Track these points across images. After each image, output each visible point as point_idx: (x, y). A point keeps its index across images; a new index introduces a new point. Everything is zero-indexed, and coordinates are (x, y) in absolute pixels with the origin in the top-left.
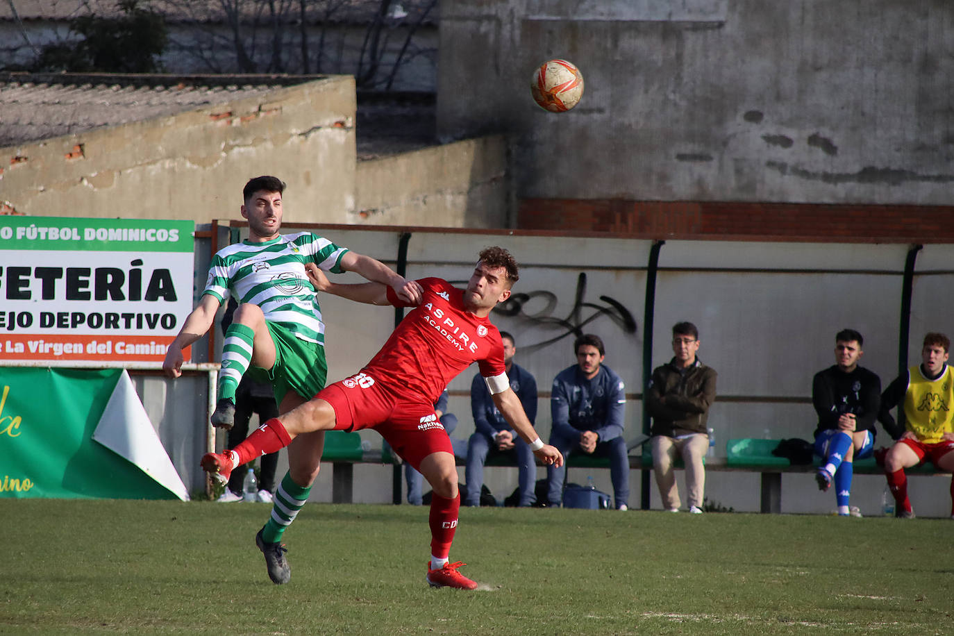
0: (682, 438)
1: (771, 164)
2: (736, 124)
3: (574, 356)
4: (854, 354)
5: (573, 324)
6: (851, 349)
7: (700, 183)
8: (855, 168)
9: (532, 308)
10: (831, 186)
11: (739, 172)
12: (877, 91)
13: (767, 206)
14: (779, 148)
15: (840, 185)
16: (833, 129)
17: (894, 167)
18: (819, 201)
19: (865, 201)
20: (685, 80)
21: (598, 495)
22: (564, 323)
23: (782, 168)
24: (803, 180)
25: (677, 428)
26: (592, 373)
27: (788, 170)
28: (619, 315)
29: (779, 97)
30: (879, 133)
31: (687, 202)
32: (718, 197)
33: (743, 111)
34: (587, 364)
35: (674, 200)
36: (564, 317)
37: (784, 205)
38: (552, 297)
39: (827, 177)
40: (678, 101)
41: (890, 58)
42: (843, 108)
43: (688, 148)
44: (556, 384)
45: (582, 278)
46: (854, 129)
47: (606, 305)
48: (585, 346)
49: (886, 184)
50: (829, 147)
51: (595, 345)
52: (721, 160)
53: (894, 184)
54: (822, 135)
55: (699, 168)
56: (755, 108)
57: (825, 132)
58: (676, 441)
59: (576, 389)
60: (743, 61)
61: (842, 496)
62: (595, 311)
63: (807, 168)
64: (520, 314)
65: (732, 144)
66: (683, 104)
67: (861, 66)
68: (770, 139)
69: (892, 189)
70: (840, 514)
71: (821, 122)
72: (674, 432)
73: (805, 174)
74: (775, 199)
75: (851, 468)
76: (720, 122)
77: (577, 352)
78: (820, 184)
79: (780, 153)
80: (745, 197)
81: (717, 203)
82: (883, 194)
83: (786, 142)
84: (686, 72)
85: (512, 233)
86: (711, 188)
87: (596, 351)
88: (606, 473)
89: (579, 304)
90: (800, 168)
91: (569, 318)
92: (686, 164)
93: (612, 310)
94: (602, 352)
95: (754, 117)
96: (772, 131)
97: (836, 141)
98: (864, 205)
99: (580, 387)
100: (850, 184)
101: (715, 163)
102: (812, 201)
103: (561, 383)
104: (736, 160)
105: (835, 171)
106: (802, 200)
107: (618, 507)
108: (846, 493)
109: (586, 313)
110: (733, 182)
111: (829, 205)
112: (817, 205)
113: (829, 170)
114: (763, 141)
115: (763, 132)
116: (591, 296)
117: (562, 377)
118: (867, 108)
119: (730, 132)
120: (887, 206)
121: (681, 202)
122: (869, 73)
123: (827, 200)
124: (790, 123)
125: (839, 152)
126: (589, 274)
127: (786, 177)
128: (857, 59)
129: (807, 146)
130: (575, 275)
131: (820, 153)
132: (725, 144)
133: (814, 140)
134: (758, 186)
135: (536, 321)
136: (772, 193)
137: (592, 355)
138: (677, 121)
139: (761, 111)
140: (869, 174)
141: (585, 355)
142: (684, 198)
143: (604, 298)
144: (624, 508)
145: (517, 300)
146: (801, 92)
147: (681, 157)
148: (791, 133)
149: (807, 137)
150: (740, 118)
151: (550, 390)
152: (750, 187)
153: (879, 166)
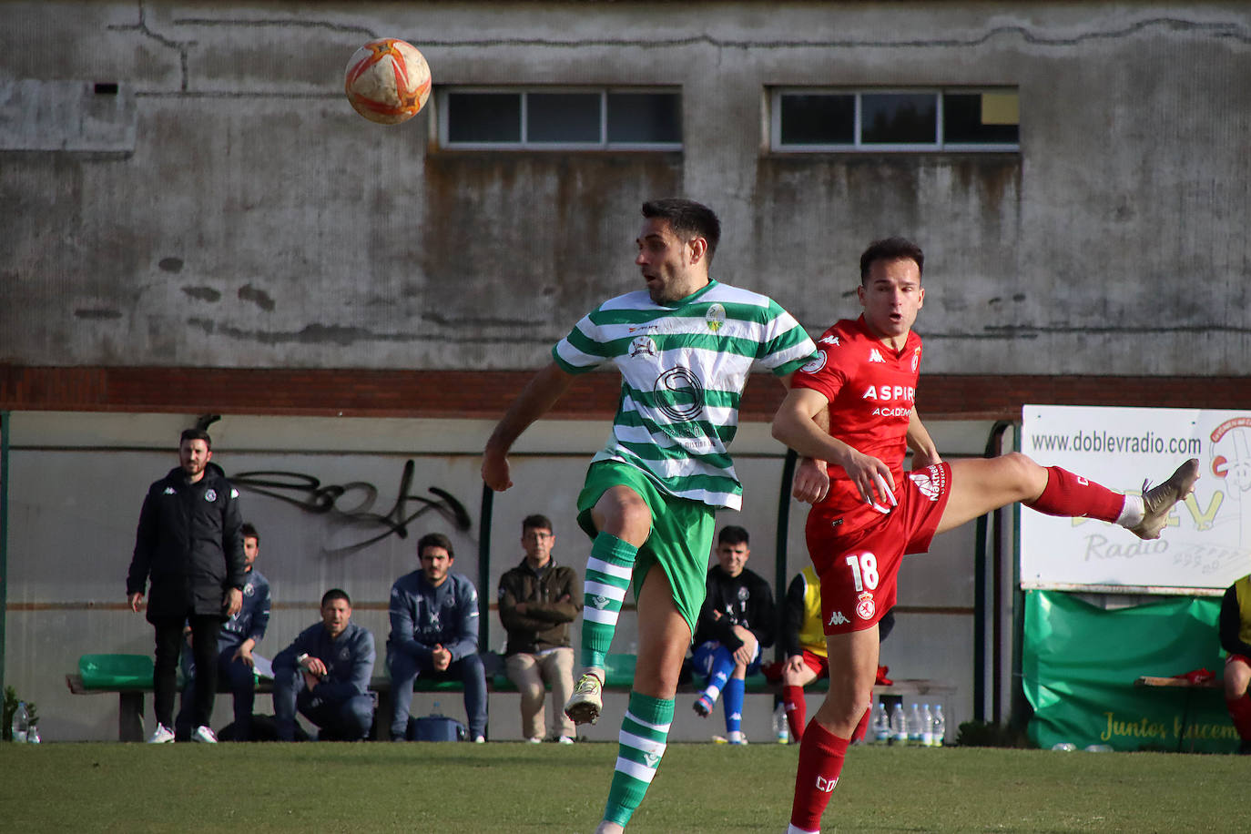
0: (546, 653)
1: (193, 321)
2: (149, 274)
3: (417, 559)
4: (743, 558)
5: (396, 521)
6: (738, 552)
7: (106, 344)
8: (297, 326)
9: (346, 503)
10: (268, 348)
11: (154, 331)
12: (321, 234)
13: (189, 372)
14: (203, 302)
15: (278, 346)
16: (268, 279)
17: (343, 324)
18: (253, 365)
19: (310, 365)
20: (84, 222)
21: (456, 724)
22: (385, 521)
23: (208, 326)
24: (233, 340)
25: (540, 641)
26: (440, 579)
27: (215, 328)
28: (451, 510)
29: (201, 242)
30: (325, 283)
31: (91, 367)
32: (129, 361)
33: (157, 257)
34: (433, 569)
35: (76, 364)
36: (384, 514)
37: (210, 370)
38: (371, 489)
39: (263, 337)
40: (76, 245)
41: (335, 196)
42: (280, 254)
43: (91, 303)
44: (395, 593)
45: (410, 466)
46: (294, 279)
47: (436, 498)
48: (429, 548)
49: (334, 344)
50: (264, 301)
51: (443, 547)
52: (131, 317)
53: (345, 344)
54: (255, 286)
55: (104, 327)
56: (171, 254)
57: (259, 283)
58: (538, 658)
59: (419, 599)
60: (156, 199)
61: (732, 720)
62: (423, 505)
63: (237, 326)
64: (332, 509)
65: (145, 297)
66: (83, 249)
67: (301, 204)
68: (192, 292)
69: (342, 350)
70: (730, 743)
71: (255, 270)
72: (537, 647)
73: (236, 333)
74: (199, 363)
75: (742, 687)
76: (130, 270)
77: (420, 555)
78: (254, 345)
79: (204, 309)
80: (162, 361)
81: (127, 368)
82: (332, 356)
83: (212, 295)
84: (86, 212)
85: (341, 414)
86: (120, 351)
87: (444, 553)
88: (459, 698)
89: (403, 497)
90: (230, 326)
91: (391, 514)
92: (87, 322)
93: (442, 505)
94: (451, 555)
95: (171, 265)
96: (195, 282)
97: (273, 294)
98: (309, 370)
99: (424, 596)
100: (291, 345)
101: (124, 321)
102: (245, 364)
103: (401, 593)
104: (150, 317)
105: (272, 330)
106: (232, 364)
107: (473, 739)
108: (737, 717)
109: (411, 508)
110: (147, 344)
111: (267, 370)
112: (252, 370)
113: (265, 328)
114: (183, 294)
115: (183, 284)
116: (419, 487)
117: (402, 585)
118: (310, 254)
119: (143, 282)
120: (336, 370)
121: (83, 367)
122: (311, 214)
123: (263, 364)
124: (215, 273)
125: (276, 306)
126: (417, 461)
127: (213, 337)
128: (297, 198)
129: (238, 300)
130: (401, 464)
131: (253, 308)
132: (136, 297)
133: (245, 292)
134: (178, 348)
135: (351, 519)
136: (195, 356)
137: (440, 558)
138: (75, 270)
139: (180, 257)
140: (313, 333)
141: (431, 559)
142: (86, 362)
143: (433, 490)
144: (481, 739)
145: (330, 493)
146: (229, 235)
147: (82, 314)
148: (216, 284)
149: (237, 291)
150: (154, 267)
151: (388, 600)
152: (169, 349)
153: (326, 322)
